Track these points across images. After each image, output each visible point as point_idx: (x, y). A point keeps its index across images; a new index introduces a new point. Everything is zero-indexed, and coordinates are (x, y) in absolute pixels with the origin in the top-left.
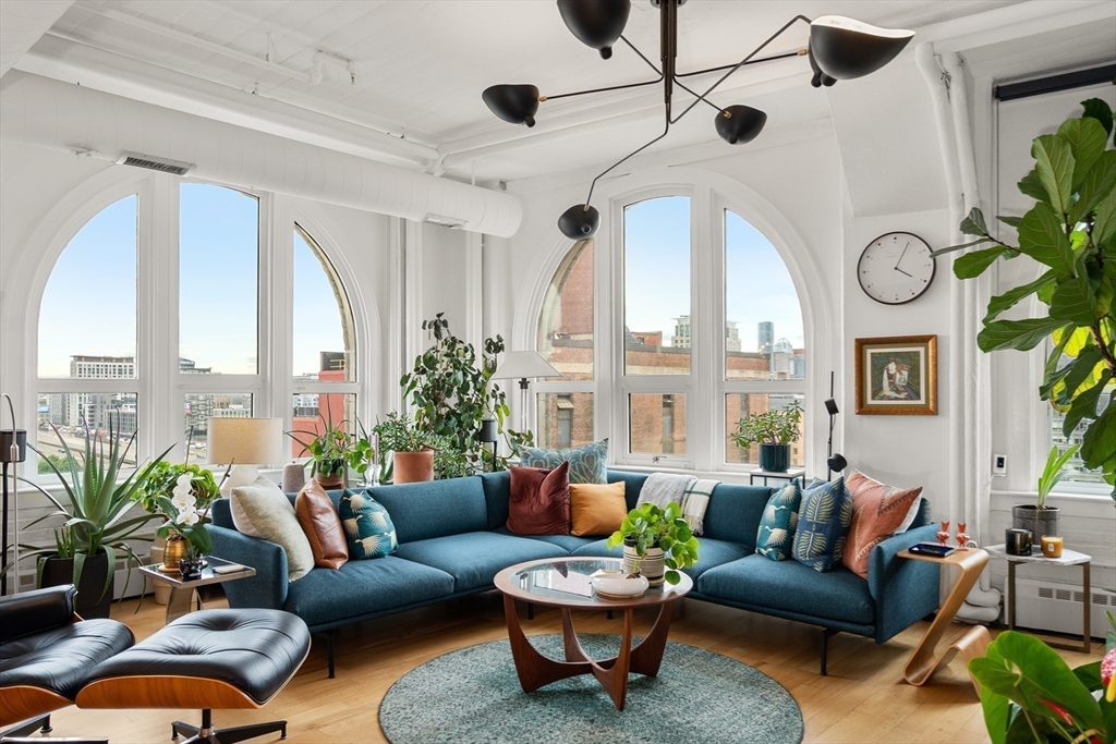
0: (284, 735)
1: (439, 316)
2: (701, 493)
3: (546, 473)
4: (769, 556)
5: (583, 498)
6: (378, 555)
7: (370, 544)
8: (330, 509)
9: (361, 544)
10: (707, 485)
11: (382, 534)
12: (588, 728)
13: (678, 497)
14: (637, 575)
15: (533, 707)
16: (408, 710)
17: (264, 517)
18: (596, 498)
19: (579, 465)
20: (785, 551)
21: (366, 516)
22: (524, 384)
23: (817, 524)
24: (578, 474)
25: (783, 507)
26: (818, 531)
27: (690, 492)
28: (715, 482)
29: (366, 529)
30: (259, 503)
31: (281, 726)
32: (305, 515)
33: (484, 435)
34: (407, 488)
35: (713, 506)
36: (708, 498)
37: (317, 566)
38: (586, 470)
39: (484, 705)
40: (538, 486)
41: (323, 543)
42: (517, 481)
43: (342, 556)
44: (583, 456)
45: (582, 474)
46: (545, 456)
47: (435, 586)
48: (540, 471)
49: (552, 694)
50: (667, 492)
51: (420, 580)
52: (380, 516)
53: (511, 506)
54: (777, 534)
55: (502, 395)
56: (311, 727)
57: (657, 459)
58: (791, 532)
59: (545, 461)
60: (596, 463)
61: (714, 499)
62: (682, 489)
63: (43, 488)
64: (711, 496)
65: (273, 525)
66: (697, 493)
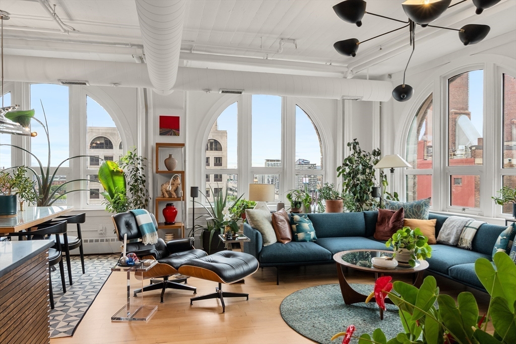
0: (248, 299)
1: (355, 140)
2: (473, 228)
3: (394, 212)
5: (410, 225)
7: (301, 236)
8: (285, 220)
9: (297, 235)
10: (477, 224)
11: (306, 232)
13: (460, 229)
15: (345, 311)
16: (295, 301)
17: (256, 221)
19: (412, 210)
21: (300, 224)
22: (392, 171)
24: (411, 214)
25: (505, 237)
27: (467, 227)
28: (482, 222)
29: (299, 229)
30: (255, 216)
31: (247, 295)
32: (274, 222)
35: (478, 235)
36: (475, 230)
37: (278, 242)
38: (416, 212)
39: (325, 305)
40: (389, 218)
41: (280, 233)
42: (380, 216)
43: (289, 239)
44: (415, 205)
45: (413, 214)
46: (396, 205)
47: (322, 255)
48: (392, 212)
49: (357, 307)
50: (455, 226)
51: (315, 252)
52: (307, 225)
53: (377, 227)
55: (386, 176)
56: (259, 299)
57: (464, 209)
59: (396, 207)
60: (422, 210)
61: (479, 231)
62: (464, 225)
64: (478, 230)
65: (260, 224)
66: (471, 227)
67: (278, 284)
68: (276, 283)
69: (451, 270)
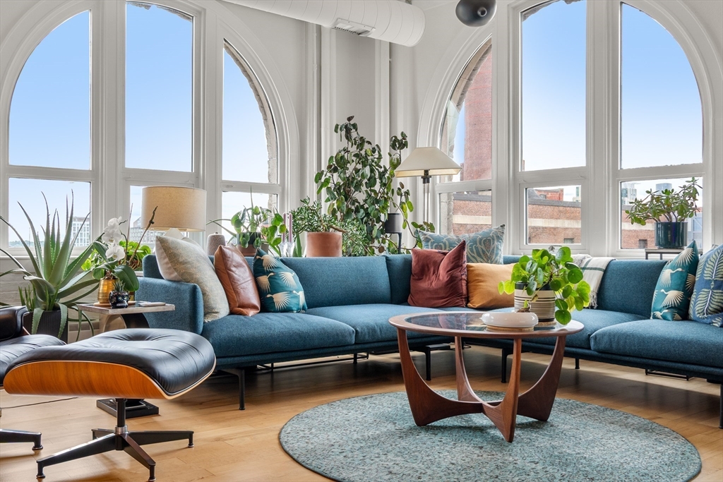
0: (191, 444)
1: (349, 119)
2: (595, 269)
3: (445, 254)
4: (664, 318)
5: (478, 275)
6: (287, 310)
7: (280, 299)
8: (244, 264)
9: (272, 298)
10: (602, 261)
11: (291, 292)
12: (478, 452)
14: (527, 310)
15: (424, 436)
16: (306, 432)
17: (184, 263)
18: (493, 275)
19: (476, 248)
20: (682, 311)
21: (276, 275)
22: (426, 178)
23: (715, 281)
24: (475, 255)
25: (680, 269)
26: (718, 287)
27: (584, 268)
28: (611, 258)
29: (275, 287)
30: (180, 251)
31: (189, 435)
32: (222, 267)
33: (389, 226)
34: (316, 261)
35: (608, 281)
36: (602, 273)
37: (232, 313)
38: (483, 251)
39: (378, 432)
40: (437, 265)
41: (237, 293)
42: (418, 262)
43: (254, 307)
44: (481, 240)
45: (479, 255)
46: (444, 240)
47: (337, 335)
48: (439, 252)
49: (444, 428)
51: (323, 329)
52: (289, 277)
53: (412, 284)
54: (673, 296)
55: (407, 193)
56: (218, 439)
58: (688, 292)
60: (492, 246)
61: (608, 274)
63: (13, 257)
64: (605, 271)
65: (192, 270)
66: (591, 269)
67: (242, 408)
68: (238, 406)
69: (596, 337)
